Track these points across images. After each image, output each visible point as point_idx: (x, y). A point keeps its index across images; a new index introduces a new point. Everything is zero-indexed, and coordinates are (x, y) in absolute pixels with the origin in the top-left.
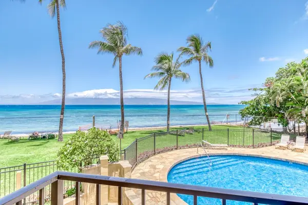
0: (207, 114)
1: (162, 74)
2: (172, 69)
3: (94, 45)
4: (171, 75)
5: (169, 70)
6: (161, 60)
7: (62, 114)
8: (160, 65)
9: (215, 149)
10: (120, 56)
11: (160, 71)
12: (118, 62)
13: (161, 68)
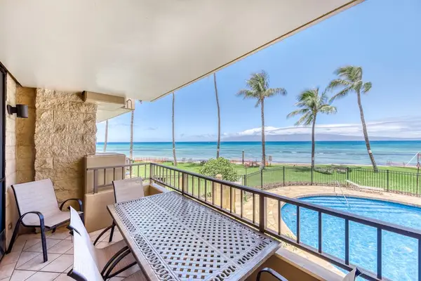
0: (370, 151)
1: (305, 110)
2: (317, 105)
3: (241, 93)
4: (316, 111)
5: (313, 105)
6: (304, 96)
7: (218, 148)
8: (302, 102)
9: (364, 191)
10: (262, 100)
11: (304, 107)
12: (260, 105)
13: (304, 104)
